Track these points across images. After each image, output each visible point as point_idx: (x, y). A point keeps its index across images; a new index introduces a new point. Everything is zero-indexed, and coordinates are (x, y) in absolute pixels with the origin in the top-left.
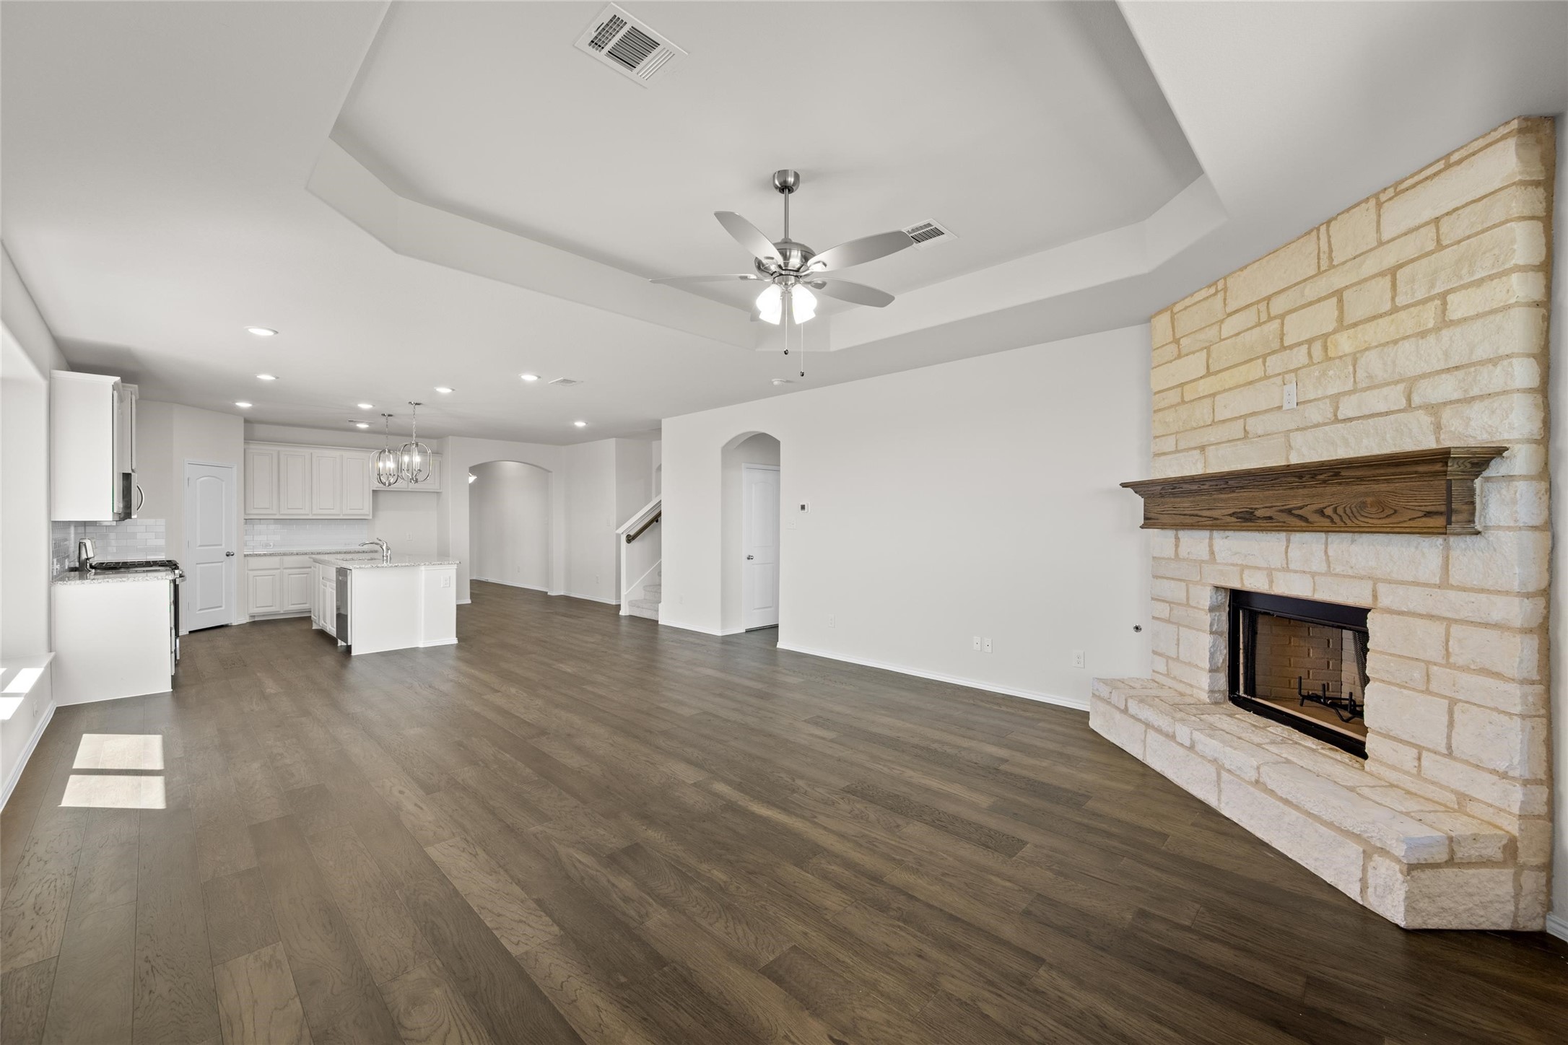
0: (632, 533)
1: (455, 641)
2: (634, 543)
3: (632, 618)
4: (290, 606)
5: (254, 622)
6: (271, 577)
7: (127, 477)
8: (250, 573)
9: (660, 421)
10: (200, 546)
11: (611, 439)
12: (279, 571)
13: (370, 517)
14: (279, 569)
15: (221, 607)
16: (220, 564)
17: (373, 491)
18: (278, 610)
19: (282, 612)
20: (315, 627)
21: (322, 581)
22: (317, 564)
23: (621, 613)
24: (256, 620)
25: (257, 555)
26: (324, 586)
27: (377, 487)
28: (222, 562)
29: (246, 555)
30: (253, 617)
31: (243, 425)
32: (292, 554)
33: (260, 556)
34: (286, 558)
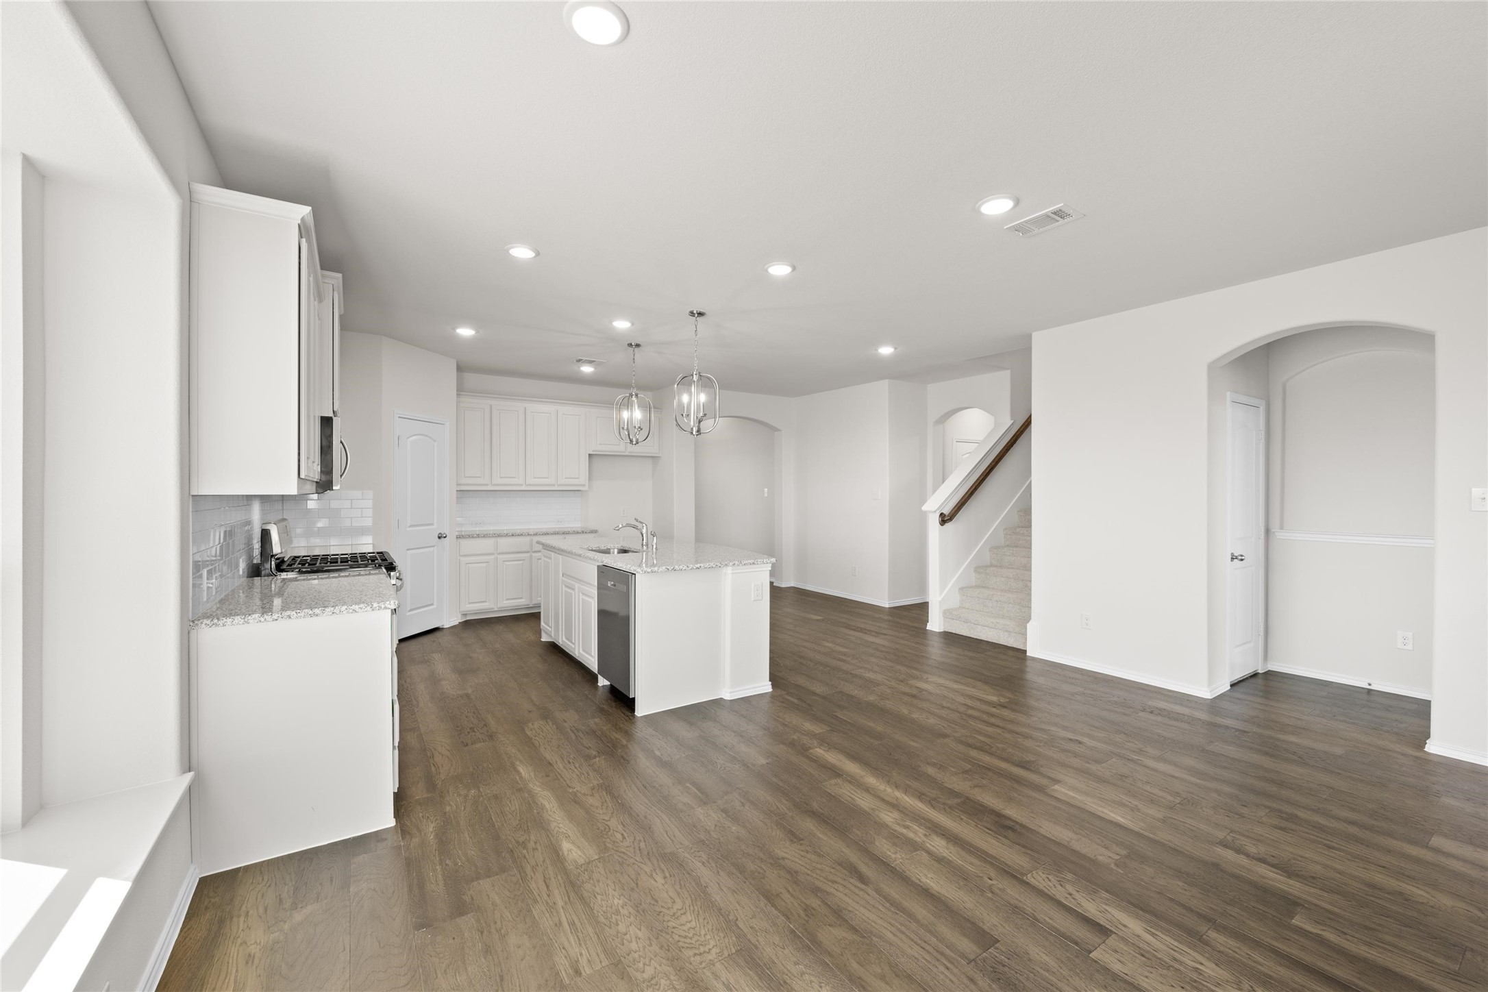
0: (946, 511)
1: (767, 687)
2: (948, 525)
3: (950, 638)
4: (505, 602)
5: (466, 621)
6: (485, 564)
7: (326, 422)
8: (462, 559)
9: (1029, 337)
10: (411, 526)
11: (881, 382)
12: (493, 557)
13: (586, 488)
14: (493, 554)
15: (432, 604)
16: (432, 549)
17: (589, 455)
18: (492, 606)
19: (496, 609)
20: (544, 638)
21: (564, 579)
22: (553, 554)
23: (929, 627)
24: (468, 618)
25: (470, 536)
26: (566, 586)
27: (593, 451)
28: (434, 546)
29: (458, 537)
30: (465, 615)
31: (456, 370)
32: (507, 535)
33: (473, 537)
34: (501, 541)
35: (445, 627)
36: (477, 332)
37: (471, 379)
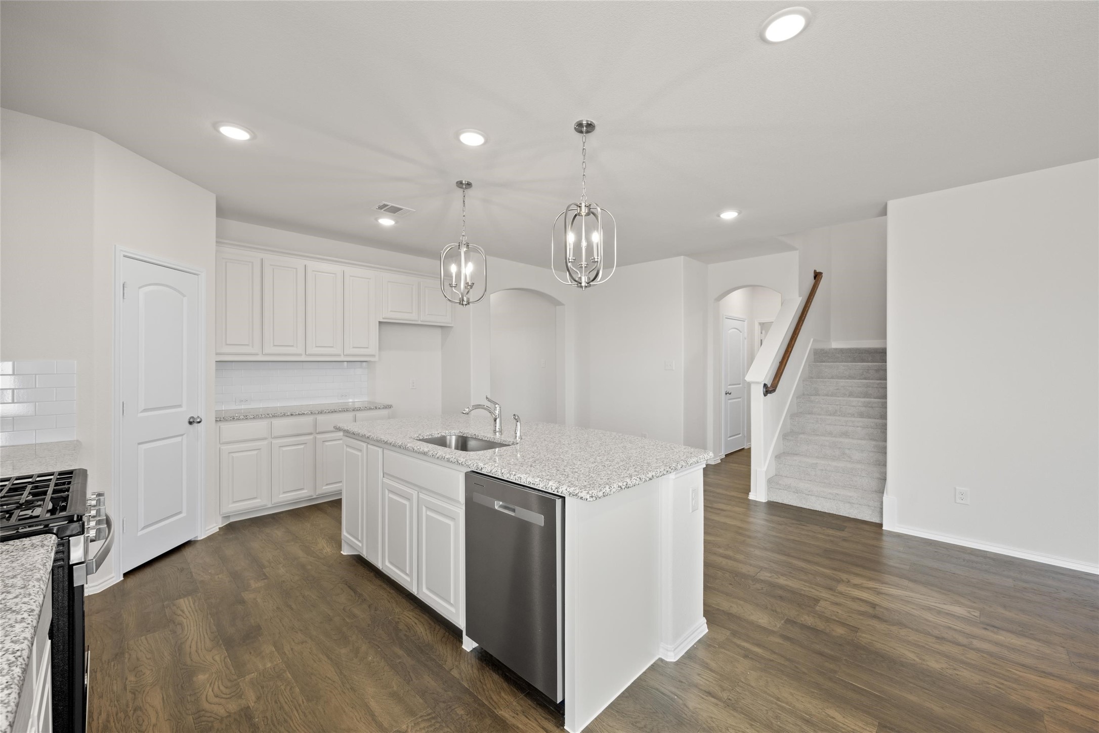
0: (768, 382)
1: (704, 627)
2: (770, 396)
4: (281, 496)
5: (229, 524)
6: (255, 452)
8: (224, 447)
10: (145, 410)
12: (265, 442)
13: (375, 359)
14: (265, 439)
15: (180, 512)
16: (179, 439)
17: (379, 322)
18: (264, 503)
19: (269, 506)
20: (346, 552)
21: (385, 480)
22: (364, 445)
23: (752, 496)
24: (232, 520)
25: (234, 418)
26: (390, 491)
27: (383, 318)
28: (182, 435)
29: (218, 420)
30: (228, 517)
31: (215, 216)
32: (284, 415)
33: (238, 419)
34: (277, 422)
35: (199, 539)
36: (254, 137)
37: (235, 226)
